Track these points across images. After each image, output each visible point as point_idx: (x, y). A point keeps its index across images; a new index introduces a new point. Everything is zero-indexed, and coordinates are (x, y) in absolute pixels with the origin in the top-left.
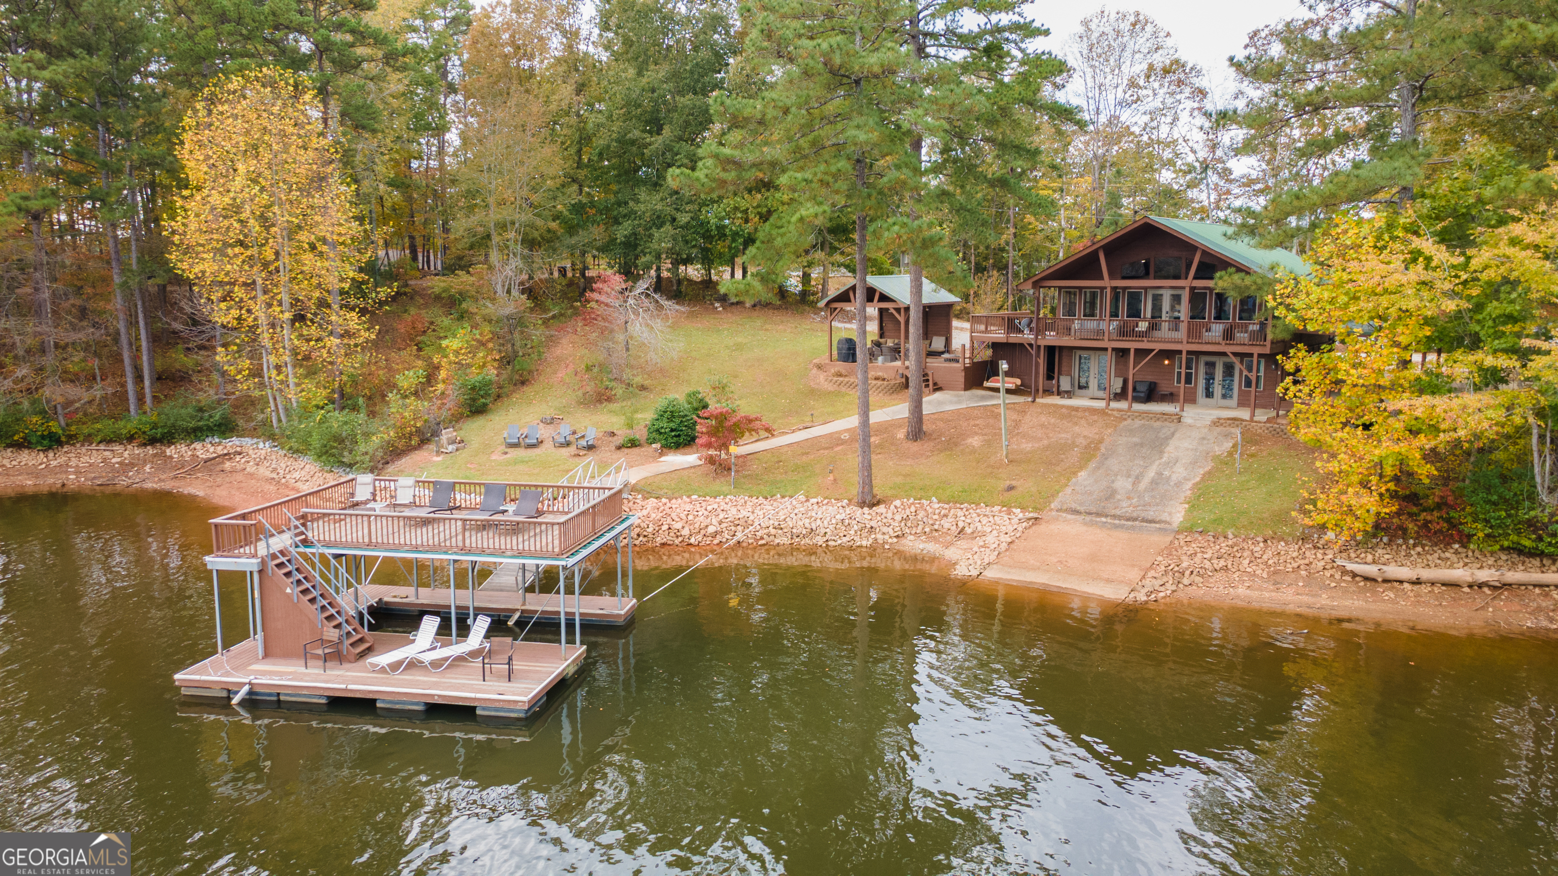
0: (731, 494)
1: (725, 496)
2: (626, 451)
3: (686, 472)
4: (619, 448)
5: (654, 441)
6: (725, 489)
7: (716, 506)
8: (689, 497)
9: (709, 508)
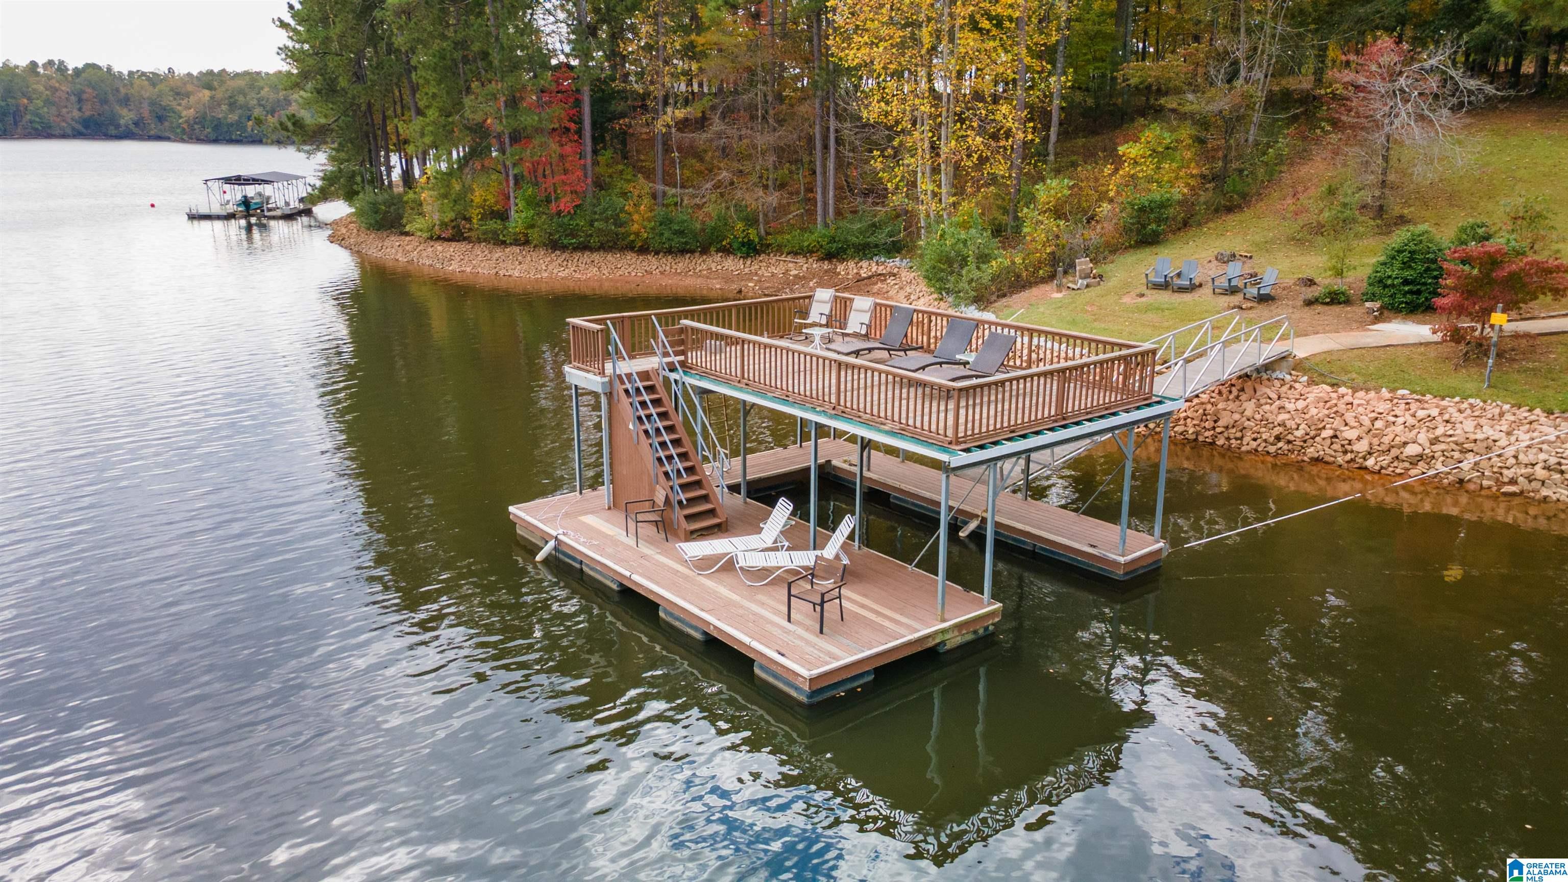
0: (1477, 396)
1: (1465, 398)
2: (1319, 308)
3: (1407, 351)
4: (1309, 303)
5: (1373, 298)
6: (1470, 386)
7: (1435, 412)
8: (1393, 390)
9: (1421, 414)
